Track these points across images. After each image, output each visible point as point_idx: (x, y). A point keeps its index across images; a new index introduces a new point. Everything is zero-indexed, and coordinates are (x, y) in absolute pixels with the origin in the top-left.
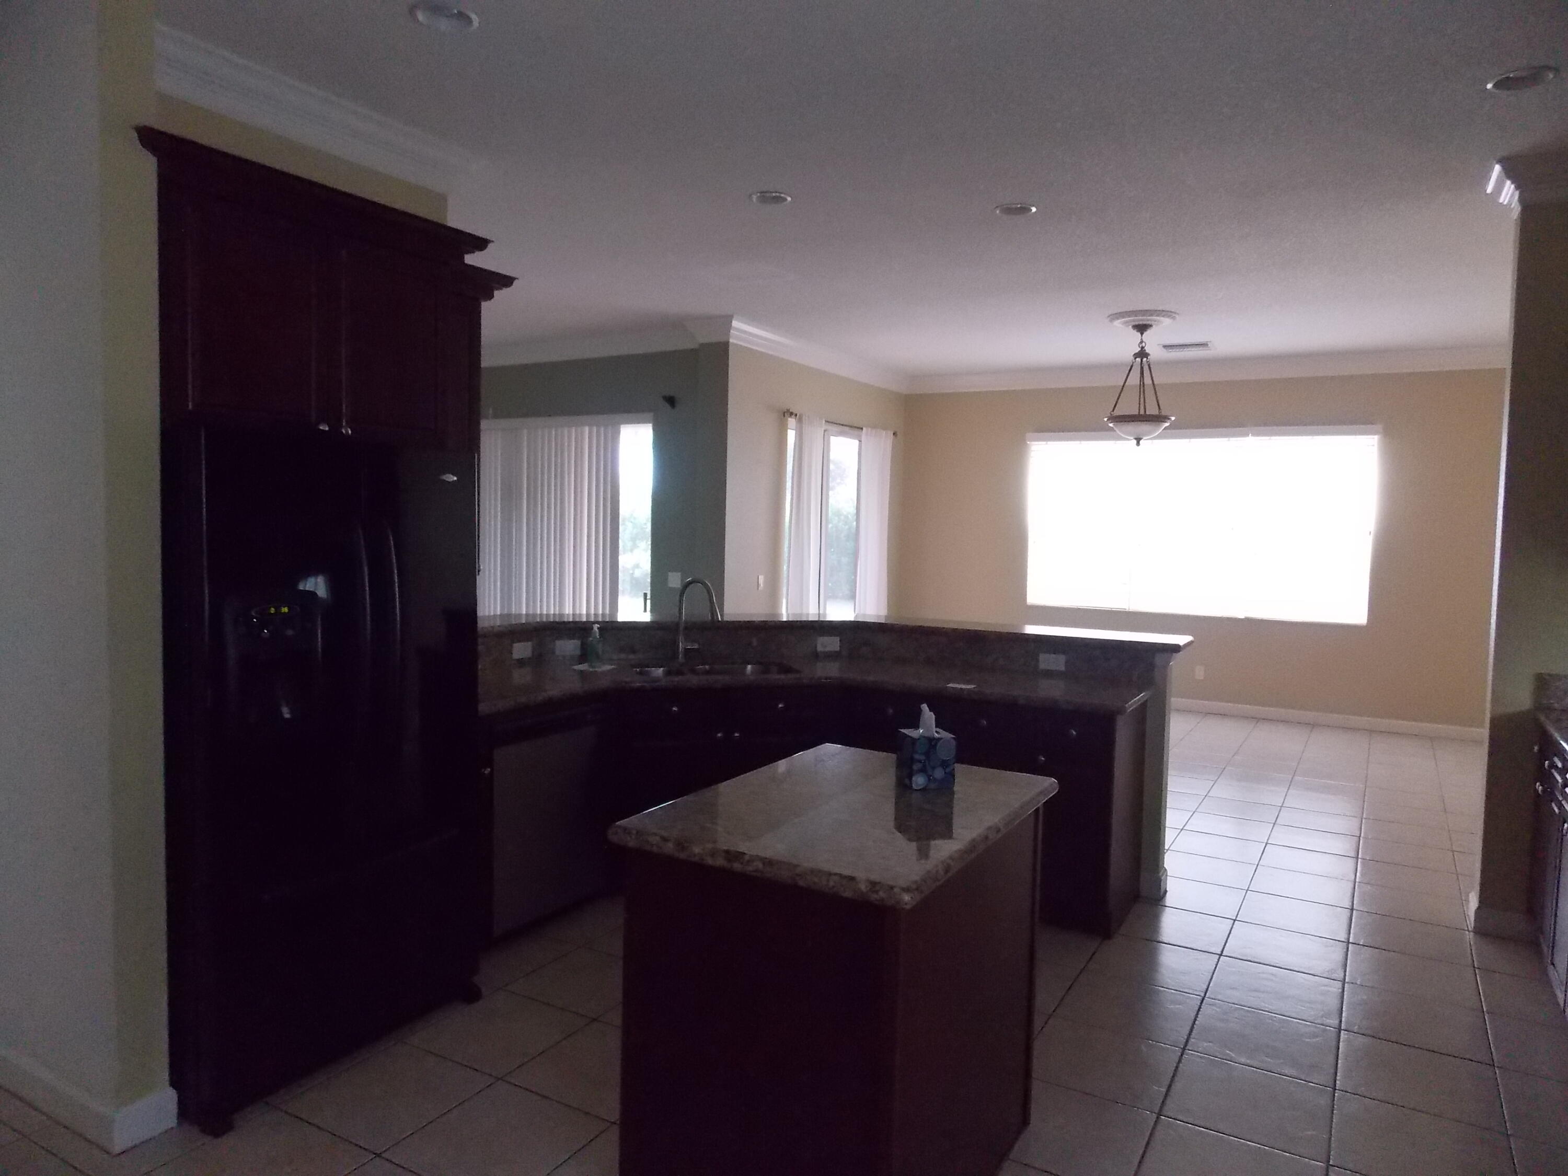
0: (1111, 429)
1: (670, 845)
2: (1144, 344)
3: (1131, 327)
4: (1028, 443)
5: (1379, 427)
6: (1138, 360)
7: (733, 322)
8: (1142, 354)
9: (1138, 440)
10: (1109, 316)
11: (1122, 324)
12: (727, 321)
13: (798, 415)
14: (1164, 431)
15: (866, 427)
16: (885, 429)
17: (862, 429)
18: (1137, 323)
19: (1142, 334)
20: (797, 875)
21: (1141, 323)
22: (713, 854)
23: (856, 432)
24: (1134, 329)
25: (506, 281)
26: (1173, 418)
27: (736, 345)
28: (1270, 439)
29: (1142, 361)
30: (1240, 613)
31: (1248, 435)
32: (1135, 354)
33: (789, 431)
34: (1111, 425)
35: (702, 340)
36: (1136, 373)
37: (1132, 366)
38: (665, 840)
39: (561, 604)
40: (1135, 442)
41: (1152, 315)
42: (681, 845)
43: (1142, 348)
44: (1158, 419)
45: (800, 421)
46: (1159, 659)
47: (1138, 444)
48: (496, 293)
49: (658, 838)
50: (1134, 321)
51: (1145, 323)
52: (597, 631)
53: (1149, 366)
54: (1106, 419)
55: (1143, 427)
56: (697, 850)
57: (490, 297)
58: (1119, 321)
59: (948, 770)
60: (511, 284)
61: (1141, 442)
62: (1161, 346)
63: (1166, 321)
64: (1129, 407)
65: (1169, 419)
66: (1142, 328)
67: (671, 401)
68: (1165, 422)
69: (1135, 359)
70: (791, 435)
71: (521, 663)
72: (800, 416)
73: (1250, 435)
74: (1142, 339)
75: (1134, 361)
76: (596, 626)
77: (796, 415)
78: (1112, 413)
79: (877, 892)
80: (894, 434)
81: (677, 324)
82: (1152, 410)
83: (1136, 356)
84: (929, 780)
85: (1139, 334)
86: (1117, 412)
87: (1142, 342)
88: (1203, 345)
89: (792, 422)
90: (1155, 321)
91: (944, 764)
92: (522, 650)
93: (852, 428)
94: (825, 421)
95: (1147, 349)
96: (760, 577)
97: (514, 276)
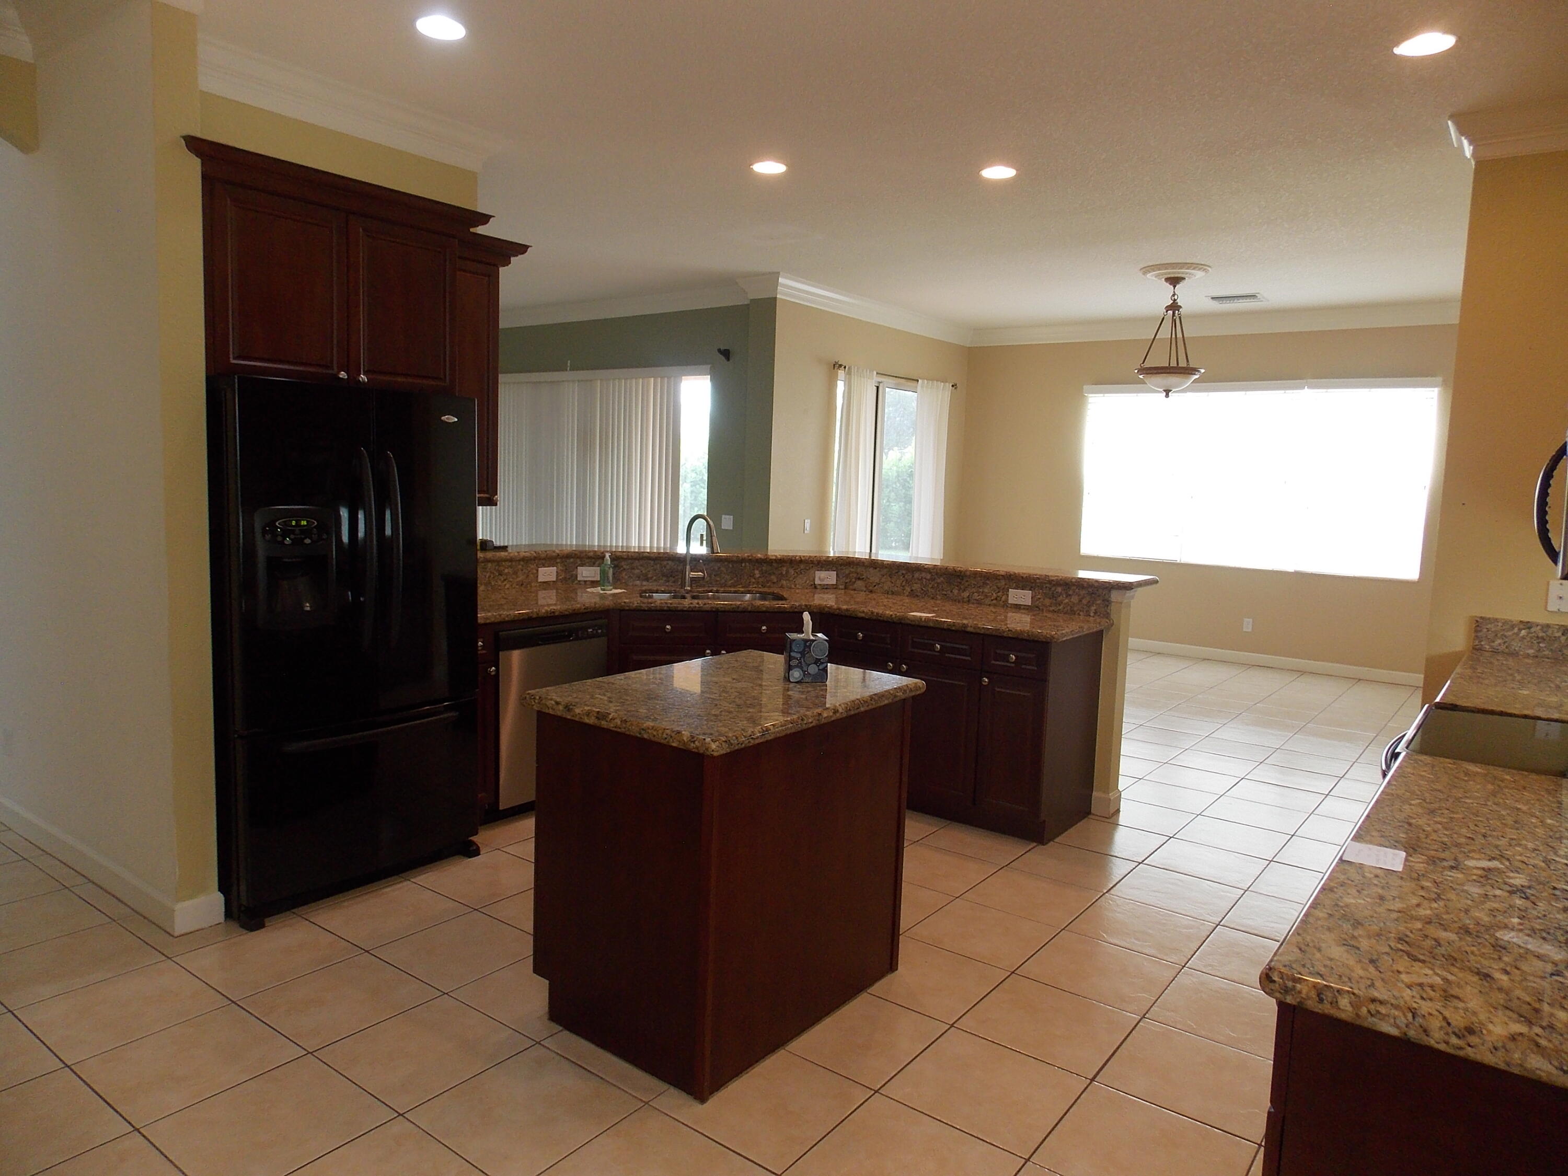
0: (1142, 382)
1: (561, 708)
2: (1176, 297)
3: (1163, 279)
4: (1086, 395)
5: (1439, 379)
6: (1170, 312)
7: (780, 279)
8: (1174, 307)
9: (1167, 392)
10: (1141, 269)
11: (1156, 277)
12: (773, 277)
13: (847, 367)
14: (1194, 384)
15: (923, 379)
16: (944, 381)
17: (918, 381)
18: (1169, 276)
19: (1175, 287)
20: (643, 729)
21: (1172, 276)
22: (588, 714)
23: (913, 384)
24: (1167, 282)
25: (521, 249)
26: (1203, 371)
27: (781, 299)
28: (1327, 392)
29: (1174, 313)
30: (1290, 567)
31: (1304, 388)
32: (1167, 307)
33: (838, 382)
34: (1141, 377)
35: (752, 296)
36: (1168, 324)
37: (1163, 319)
38: (557, 703)
39: (628, 538)
40: (1165, 394)
41: (1181, 268)
42: (568, 708)
43: (1175, 300)
44: (1188, 371)
45: (849, 373)
46: (1115, 596)
47: (1167, 396)
48: (512, 259)
49: (553, 703)
50: (1166, 274)
51: (1176, 275)
52: (609, 558)
53: (1180, 318)
54: (1136, 371)
55: (1171, 380)
56: (577, 711)
57: (508, 263)
58: (1151, 274)
59: (821, 667)
60: (526, 252)
61: (1170, 394)
62: (1210, 298)
63: (1199, 274)
64: (1158, 359)
65: (1199, 371)
66: (1174, 281)
67: (726, 354)
68: (1195, 374)
69: (1167, 312)
70: (841, 386)
71: (546, 585)
72: (849, 368)
73: (1306, 387)
74: (1174, 292)
75: (1165, 314)
76: (607, 555)
77: (845, 367)
78: (1142, 365)
79: (694, 742)
80: (953, 386)
81: (728, 281)
82: (1183, 364)
83: (1168, 308)
84: (804, 675)
85: (1172, 287)
86: (1147, 365)
87: (1174, 295)
88: (1253, 296)
89: (841, 373)
90: (1187, 274)
91: (817, 662)
92: (548, 574)
93: (908, 380)
94: (877, 373)
95: (1180, 303)
96: (806, 521)
97: (528, 244)
